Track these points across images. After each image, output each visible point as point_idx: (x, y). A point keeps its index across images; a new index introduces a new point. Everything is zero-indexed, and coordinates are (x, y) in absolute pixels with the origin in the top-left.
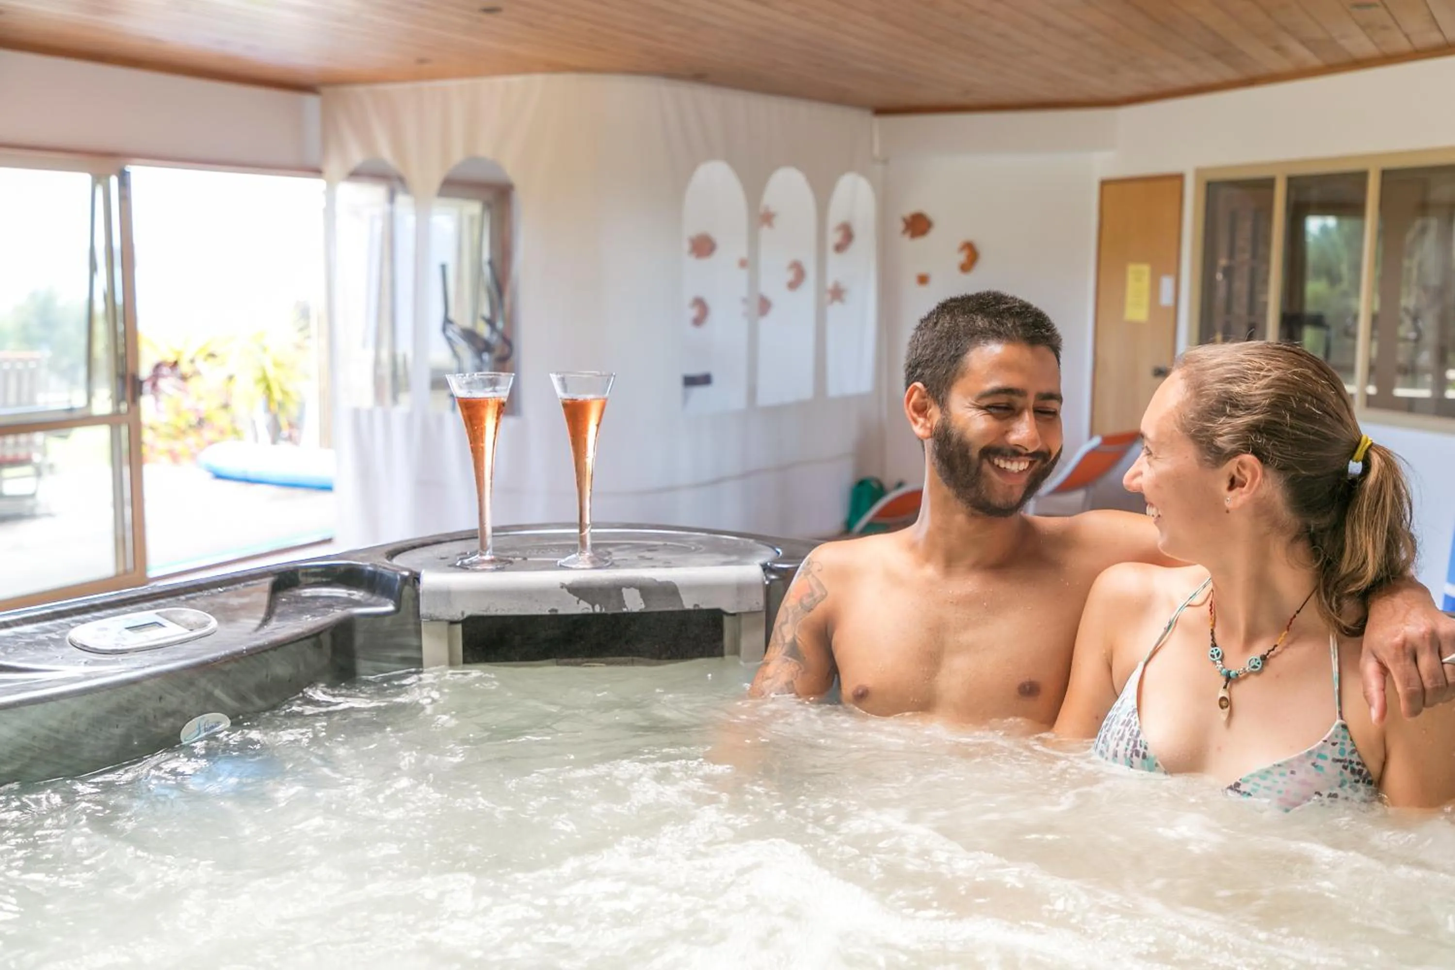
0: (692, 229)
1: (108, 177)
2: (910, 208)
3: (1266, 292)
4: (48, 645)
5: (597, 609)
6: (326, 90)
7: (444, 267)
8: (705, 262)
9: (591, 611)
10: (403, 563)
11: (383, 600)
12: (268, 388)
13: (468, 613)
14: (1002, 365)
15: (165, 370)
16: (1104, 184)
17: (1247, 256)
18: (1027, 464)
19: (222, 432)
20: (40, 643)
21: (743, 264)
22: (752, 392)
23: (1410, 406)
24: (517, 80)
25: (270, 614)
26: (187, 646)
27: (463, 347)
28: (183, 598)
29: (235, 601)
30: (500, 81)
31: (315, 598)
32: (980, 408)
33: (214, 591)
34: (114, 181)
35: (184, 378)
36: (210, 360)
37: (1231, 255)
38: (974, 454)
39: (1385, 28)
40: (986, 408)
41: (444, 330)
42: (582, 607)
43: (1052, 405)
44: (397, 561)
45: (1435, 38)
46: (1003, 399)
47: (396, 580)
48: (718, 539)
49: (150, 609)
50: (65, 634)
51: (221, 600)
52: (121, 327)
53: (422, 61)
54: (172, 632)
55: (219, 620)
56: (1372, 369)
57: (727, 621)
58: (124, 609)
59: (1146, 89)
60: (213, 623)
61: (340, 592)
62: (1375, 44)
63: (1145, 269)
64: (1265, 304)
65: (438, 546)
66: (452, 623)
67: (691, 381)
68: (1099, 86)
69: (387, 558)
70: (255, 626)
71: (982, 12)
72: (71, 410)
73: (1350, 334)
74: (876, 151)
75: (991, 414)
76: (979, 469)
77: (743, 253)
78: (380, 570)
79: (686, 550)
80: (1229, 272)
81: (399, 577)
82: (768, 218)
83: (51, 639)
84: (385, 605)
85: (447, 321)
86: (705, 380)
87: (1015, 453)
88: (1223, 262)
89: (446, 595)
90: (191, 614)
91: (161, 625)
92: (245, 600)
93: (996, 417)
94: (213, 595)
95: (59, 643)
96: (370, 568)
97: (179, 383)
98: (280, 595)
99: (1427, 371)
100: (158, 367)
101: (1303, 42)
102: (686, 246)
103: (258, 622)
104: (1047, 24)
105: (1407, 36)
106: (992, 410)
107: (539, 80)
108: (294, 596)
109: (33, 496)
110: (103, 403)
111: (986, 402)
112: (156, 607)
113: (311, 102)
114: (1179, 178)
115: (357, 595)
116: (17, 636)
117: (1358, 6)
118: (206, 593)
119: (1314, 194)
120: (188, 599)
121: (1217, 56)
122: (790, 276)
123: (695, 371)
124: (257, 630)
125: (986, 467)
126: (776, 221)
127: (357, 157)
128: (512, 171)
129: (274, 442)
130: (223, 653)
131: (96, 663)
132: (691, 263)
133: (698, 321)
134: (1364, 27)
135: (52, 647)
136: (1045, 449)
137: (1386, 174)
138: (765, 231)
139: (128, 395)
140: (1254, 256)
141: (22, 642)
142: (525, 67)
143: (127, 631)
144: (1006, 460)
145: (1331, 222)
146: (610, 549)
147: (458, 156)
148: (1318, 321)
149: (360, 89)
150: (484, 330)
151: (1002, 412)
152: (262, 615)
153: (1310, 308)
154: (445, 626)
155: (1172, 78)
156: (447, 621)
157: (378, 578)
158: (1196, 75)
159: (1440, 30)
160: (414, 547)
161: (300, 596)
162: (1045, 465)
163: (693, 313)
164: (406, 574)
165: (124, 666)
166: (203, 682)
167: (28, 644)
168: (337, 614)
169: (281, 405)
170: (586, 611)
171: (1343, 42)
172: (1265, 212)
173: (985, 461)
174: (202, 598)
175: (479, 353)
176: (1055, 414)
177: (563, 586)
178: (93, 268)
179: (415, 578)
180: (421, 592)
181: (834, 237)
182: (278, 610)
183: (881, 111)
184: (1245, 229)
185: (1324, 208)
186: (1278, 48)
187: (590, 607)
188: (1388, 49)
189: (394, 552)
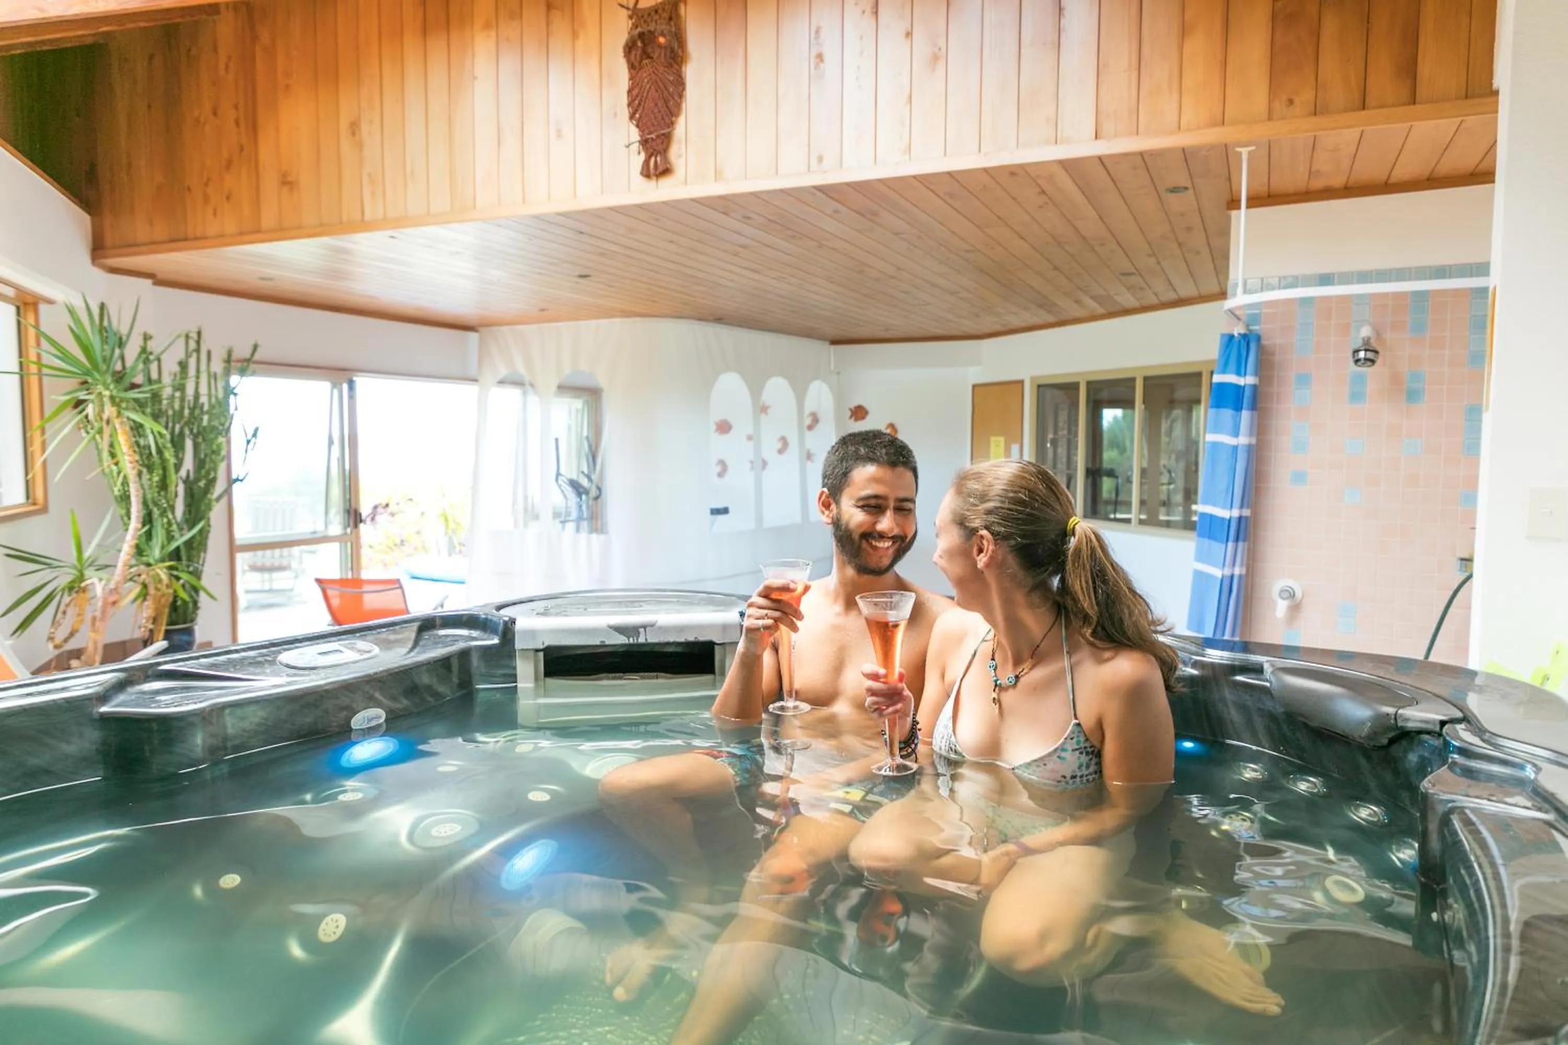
0: (716, 416)
1: (341, 384)
2: (854, 404)
3: (1076, 455)
4: (263, 664)
5: (631, 641)
6: (481, 329)
7: (557, 440)
8: (725, 437)
9: (627, 642)
10: (507, 613)
11: (491, 636)
12: (446, 520)
13: (546, 644)
14: (875, 480)
15: (380, 510)
16: (974, 387)
17: (1065, 432)
18: (890, 543)
19: (416, 549)
20: (260, 663)
21: (750, 438)
22: (759, 519)
23: (1168, 524)
24: (604, 322)
25: (416, 643)
26: (358, 664)
27: (569, 491)
28: (358, 635)
29: (392, 637)
30: (593, 323)
31: (447, 636)
32: (858, 507)
33: (379, 630)
34: (345, 387)
35: (393, 515)
36: (410, 502)
37: (1055, 433)
38: (856, 537)
39: (1142, 289)
40: (862, 507)
41: (557, 480)
42: (621, 640)
43: (909, 505)
44: (502, 612)
45: (1172, 296)
46: (873, 502)
47: (500, 623)
48: (713, 597)
49: (335, 641)
50: (276, 657)
51: (384, 636)
52: (347, 483)
53: (542, 310)
54: (349, 656)
55: (381, 649)
56: (1142, 503)
57: (717, 650)
58: (318, 641)
59: (998, 328)
60: (376, 650)
61: (464, 632)
62: (1138, 299)
63: (1001, 439)
64: (1076, 462)
65: (531, 603)
66: (537, 651)
67: (716, 512)
68: (969, 326)
69: (496, 610)
70: (404, 653)
71: (893, 277)
72: (315, 532)
73: (1129, 481)
74: (832, 367)
75: (865, 511)
76: (860, 547)
77: (750, 431)
78: (490, 617)
79: (691, 604)
80: (1054, 442)
81: (502, 621)
82: (764, 409)
83: (266, 661)
84: (493, 639)
85: (558, 474)
86: (725, 511)
87: (882, 536)
88: (1050, 436)
89: (532, 633)
90: (361, 644)
91: (341, 651)
92: (399, 637)
93: (869, 513)
94: (379, 633)
95: (273, 663)
96: (483, 616)
97: (390, 518)
98: (425, 633)
99: (1178, 505)
100: (376, 507)
101: (1094, 298)
102: (713, 427)
103: (407, 650)
104: (934, 285)
105: (1156, 294)
106: (866, 508)
107: (617, 321)
108: (434, 635)
109: (292, 590)
110: (336, 529)
111: (861, 503)
112: (339, 640)
113: (473, 336)
114: (1021, 382)
115: (475, 633)
116: (244, 658)
117: (1124, 274)
118: (374, 632)
119: (1105, 395)
120: (361, 636)
121: (1041, 306)
122: (779, 445)
123: (720, 505)
124: (406, 655)
125: (864, 544)
126: (769, 411)
127: (503, 372)
128: (601, 380)
129: (450, 555)
130: (381, 669)
131: (295, 675)
132: (716, 438)
133: (721, 475)
134: (1130, 288)
135: (266, 665)
136: (902, 534)
137: (1146, 379)
138: (763, 416)
139: (352, 523)
140: (1069, 432)
141: (246, 662)
142: (608, 313)
143: (319, 656)
144: (875, 541)
145: (1118, 412)
146: (641, 604)
147: (567, 370)
148: (1111, 474)
149: (505, 329)
150: (585, 482)
151: (872, 509)
152: (410, 645)
153: (1106, 465)
154: (532, 654)
155: (1015, 322)
156: (532, 649)
157: (488, 623)
158: (1030, 319)
159: (1175, 290)
160: (514, 604)
161: (437, 635)
162: (903, 545)
163: (718, 469)
164: (507, 619)
165: (313, 677)
166: (367, 688)
167: (251, 663)
168: (461, 645)
169: (454, 531)
170: (624, 642)
171: (1116, 297)
172: (1075, 404)
173: (864, 542)
174: (371, 635)
175: (579, 494)
176: (910, 511)
177: (610, 627)
178: (331, 442)
179: (513, 621)
180: (516, 630)
181: (808, 421)
182: (421, 643)
183: (835, 342)
184: (1063, 416)
185: (1113, 404)
186: (1077, 302)
187: (626, 639)
188: (1145, 303)
189: (500, 608)
